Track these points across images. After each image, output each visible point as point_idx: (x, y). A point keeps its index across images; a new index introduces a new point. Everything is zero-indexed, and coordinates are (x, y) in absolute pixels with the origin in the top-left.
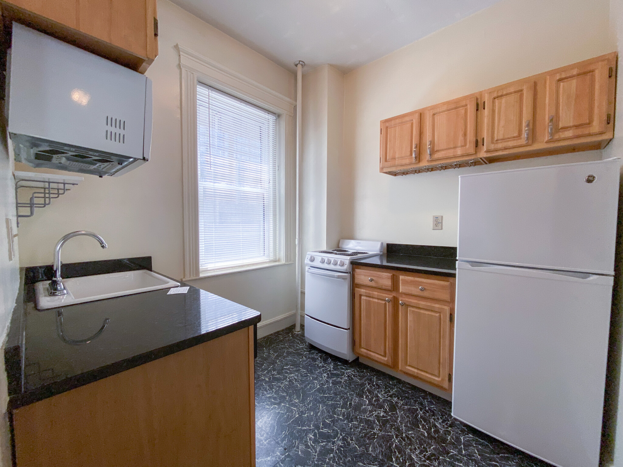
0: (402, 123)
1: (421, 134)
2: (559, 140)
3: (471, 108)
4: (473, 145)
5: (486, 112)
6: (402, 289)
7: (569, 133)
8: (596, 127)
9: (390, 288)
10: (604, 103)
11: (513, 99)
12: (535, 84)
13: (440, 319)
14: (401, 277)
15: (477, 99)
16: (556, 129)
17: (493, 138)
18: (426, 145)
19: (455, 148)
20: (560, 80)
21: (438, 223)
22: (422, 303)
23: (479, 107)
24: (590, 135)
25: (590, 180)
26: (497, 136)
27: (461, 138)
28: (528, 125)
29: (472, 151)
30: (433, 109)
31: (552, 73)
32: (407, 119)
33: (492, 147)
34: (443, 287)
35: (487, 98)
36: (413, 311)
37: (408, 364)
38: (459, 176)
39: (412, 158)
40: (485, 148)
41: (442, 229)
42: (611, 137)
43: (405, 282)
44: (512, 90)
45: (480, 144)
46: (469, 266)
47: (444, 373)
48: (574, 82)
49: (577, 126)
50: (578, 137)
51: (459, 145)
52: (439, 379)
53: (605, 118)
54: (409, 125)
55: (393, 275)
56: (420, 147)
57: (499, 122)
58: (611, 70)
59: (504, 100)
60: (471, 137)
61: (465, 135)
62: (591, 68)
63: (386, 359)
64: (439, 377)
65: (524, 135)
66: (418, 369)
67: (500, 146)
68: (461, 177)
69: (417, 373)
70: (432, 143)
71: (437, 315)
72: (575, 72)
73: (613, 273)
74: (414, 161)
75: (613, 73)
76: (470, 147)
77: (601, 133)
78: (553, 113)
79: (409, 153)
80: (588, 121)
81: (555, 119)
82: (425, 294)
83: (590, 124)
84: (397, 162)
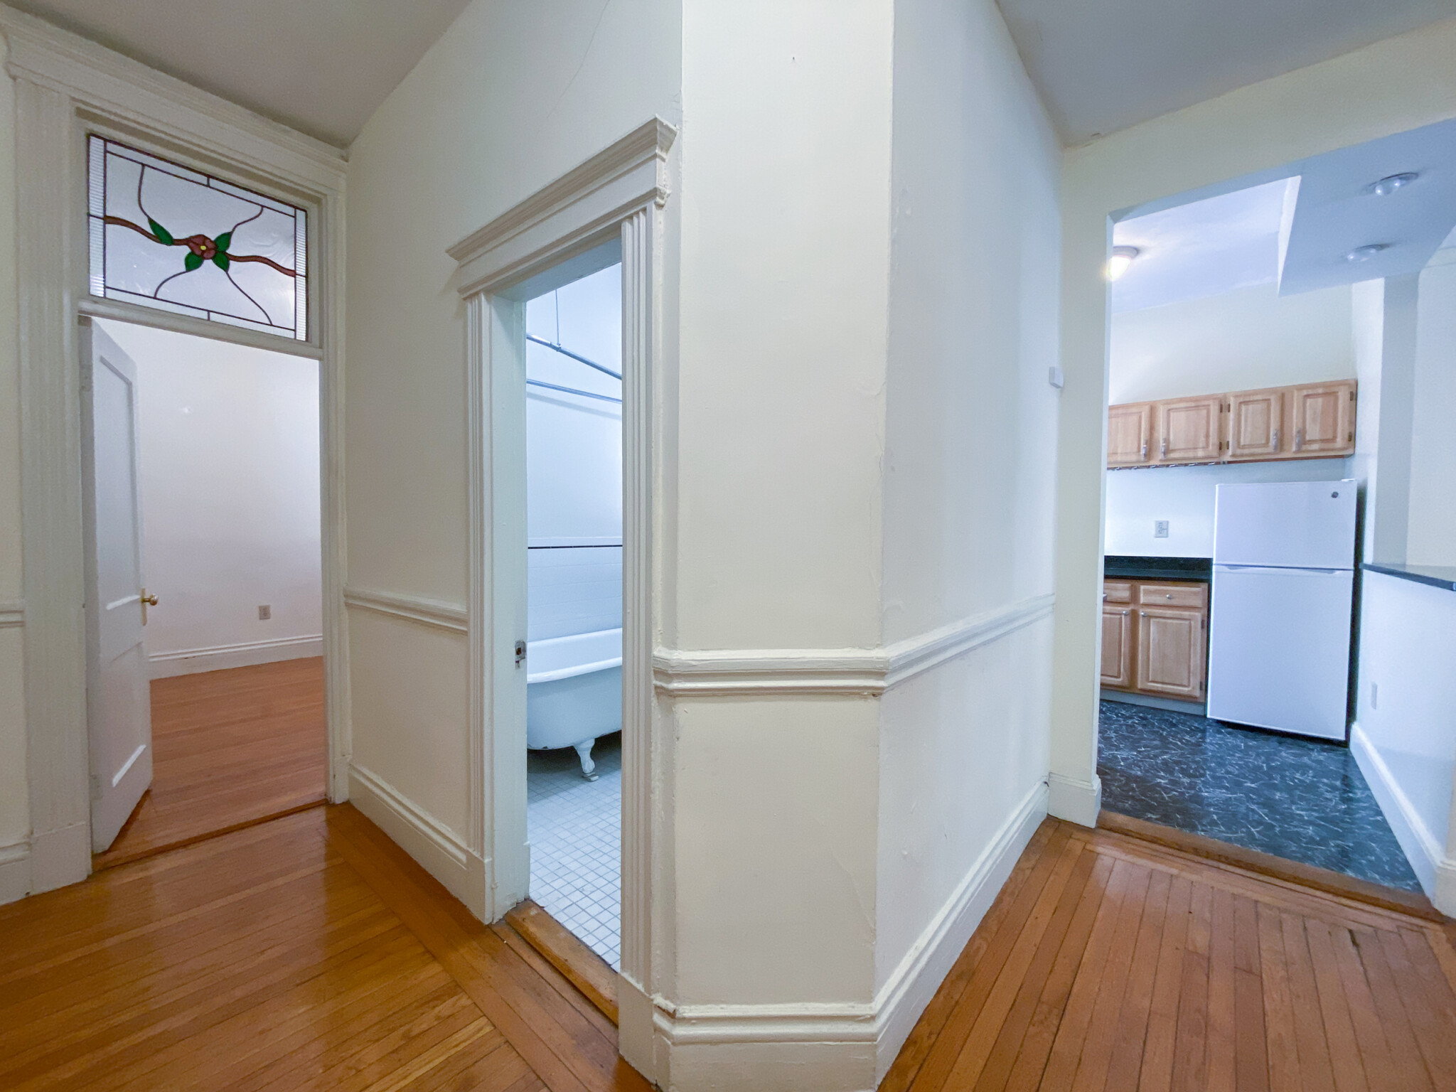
0: (1126, 414)
1: (1152, 428)
2: (1304, 452)
3: (1214, 409)
4: (1217, 447)
5: (1232, 415)
6: (1142, 599)
7: (1315, 446)
8: (1340, 442)
9: (1127, 600)
10: (1347, 424)
11: (1260, 407)
12: (1283, 395)
13: (1190, 627)
14: (1142, 587)
15: (1220, 401)
16: (1303, 442)
17: (1239, 442)
18: (1159, 442)
19: (1195, 448)
20: (1307, 396)
21: (1162, 529)
22: (1169, 613)
23: (1224, 408)
24: (1333, 450)
25: (1335, 495)
26: (1244, 440)
27: (1202, 439)
28: (1276, 434)
29: (1215, 453)
30: (1168, 404)
31: (1301, 388)
32: (1134, 410)
33: (1239, 452)
34: (1195, 594)
35: (1232, 401)
36: (1158, 622)
37: (1150, 680)
38: (1217, 486)
39: (1140, 455)
40: (1230, 452)
41: (1167, 537)
42: (1352, 453)
43: (1147, 592)
44: (1259, 397)
45: (1224, 447)
46: (1226, 569)
47: (1196, 681)
48: (1320, 400)
49: (1323, 441)
50: (1323, 450)
51: (1201, 445)
52: (1190, 689)
53: (1347, 437)
54: (1135, 418)
55: (1132, 586)
56: (1151, 443)
57: (1246, 427)
58: (1352, 394)
59: (1251, 407)
60: (1214, 440)
61: (1207, 436)
62: (1335, 389)
63: (1121, 679)
64: (1188, 686)
65: (1273, 442)
66: (1163, 683)
67: (1246, 451)
68: (1219, 486)
69: (1162, 687)
70: (1167, 440)
71: (1187, 622)
72: (1320, 391)
73: (1352, 568)
74: (1142, 458)
75: (1354, 397)
76: (1212, 449)
77: (1344, 449)
78: (1300, 426)
79: (1135, 450)
80: (1331, 437)
81: (1302, 432)
82: (1174, 602)
83: (1334, 439)
84: (1119, 458)
